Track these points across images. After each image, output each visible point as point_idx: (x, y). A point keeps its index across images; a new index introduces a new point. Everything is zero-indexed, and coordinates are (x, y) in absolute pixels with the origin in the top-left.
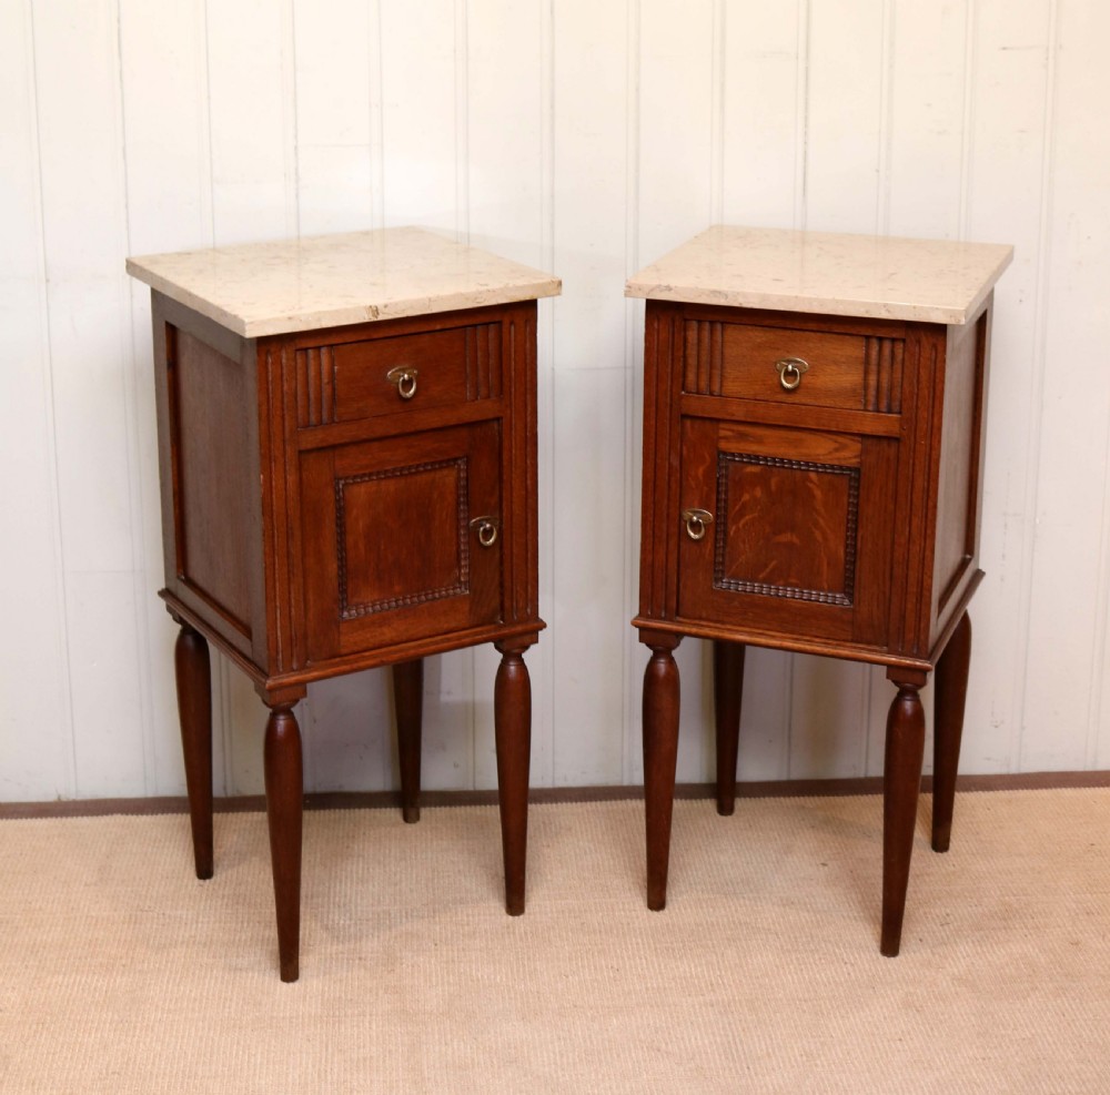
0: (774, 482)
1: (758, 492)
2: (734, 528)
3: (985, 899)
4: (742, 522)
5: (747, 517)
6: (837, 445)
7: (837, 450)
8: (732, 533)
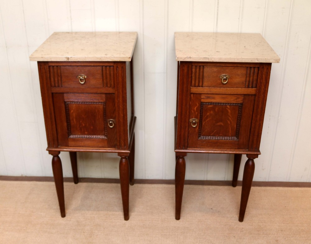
0: (216, 109)
1: (212, 112)
2: (204, 122)
3: (254, 224)
4: (207, 120)
5: (208, 119)
6: (236, 98)
7: (236, 99)
8: (203, 124)
